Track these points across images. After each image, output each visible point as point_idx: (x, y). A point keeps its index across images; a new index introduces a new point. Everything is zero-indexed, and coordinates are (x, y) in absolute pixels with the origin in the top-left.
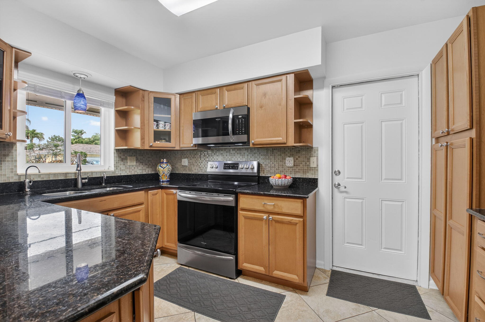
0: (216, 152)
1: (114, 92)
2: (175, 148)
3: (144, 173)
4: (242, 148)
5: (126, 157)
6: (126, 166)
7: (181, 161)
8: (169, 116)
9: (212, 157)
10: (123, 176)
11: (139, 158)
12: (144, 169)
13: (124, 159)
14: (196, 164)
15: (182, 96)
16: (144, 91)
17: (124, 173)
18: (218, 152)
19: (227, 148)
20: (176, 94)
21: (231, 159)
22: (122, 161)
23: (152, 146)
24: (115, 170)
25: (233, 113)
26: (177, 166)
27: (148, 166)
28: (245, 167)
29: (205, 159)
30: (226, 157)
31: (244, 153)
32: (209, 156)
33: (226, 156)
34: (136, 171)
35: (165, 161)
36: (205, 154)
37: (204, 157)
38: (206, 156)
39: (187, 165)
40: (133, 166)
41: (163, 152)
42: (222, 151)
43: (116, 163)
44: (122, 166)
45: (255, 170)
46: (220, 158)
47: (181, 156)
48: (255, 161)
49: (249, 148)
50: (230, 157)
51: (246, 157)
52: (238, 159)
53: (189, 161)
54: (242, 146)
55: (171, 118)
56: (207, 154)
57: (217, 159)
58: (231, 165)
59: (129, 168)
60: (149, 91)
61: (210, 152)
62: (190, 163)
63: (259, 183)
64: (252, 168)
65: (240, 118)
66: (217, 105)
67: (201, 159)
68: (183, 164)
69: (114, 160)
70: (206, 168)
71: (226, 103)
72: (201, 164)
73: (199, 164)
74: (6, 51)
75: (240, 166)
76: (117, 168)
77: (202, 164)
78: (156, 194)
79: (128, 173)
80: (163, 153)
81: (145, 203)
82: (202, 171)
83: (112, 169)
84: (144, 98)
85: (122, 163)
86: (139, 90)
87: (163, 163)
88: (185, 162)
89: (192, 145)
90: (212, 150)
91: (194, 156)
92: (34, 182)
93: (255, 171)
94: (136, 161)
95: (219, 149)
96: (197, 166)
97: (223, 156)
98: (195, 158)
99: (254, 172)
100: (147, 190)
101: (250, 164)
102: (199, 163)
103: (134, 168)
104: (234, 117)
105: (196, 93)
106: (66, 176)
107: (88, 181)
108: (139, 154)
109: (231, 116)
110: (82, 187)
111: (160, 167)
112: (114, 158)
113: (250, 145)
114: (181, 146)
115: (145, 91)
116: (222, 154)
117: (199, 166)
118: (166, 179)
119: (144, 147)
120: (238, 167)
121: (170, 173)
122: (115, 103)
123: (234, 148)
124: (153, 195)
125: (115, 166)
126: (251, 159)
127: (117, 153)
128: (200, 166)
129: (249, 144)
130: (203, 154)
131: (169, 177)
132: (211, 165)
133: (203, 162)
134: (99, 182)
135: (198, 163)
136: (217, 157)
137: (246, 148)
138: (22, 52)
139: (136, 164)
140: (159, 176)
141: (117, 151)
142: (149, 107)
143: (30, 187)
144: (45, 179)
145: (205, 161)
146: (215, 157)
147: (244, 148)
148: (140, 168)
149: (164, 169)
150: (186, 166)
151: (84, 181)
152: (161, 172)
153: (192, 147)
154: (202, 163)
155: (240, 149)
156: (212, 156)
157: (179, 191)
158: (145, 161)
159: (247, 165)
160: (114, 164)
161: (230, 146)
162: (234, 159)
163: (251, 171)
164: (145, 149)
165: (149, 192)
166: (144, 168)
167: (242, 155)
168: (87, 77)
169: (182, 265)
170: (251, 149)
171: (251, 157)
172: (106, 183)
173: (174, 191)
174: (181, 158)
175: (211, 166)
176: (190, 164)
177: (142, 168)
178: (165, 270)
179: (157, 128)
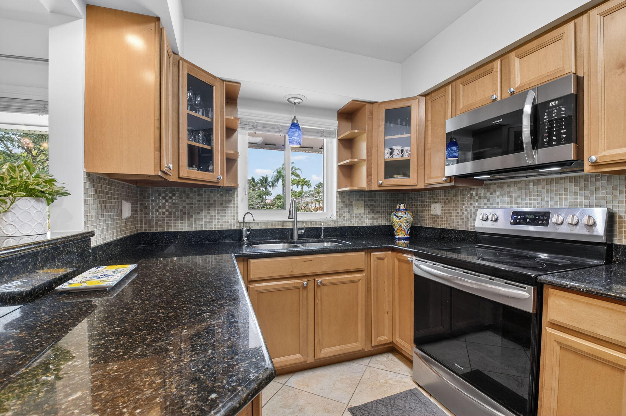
0: (495, 191)
1: (336, 115)
2: (416, 185)
3: (376, 224)
4: (561, 179)
5: (351, 202)
6: (351, 214)
7: (430, 208)
8: (409, 135)
9: (486, 201)
10: (348, 227)
11: (369, 202)
12: (375, 219)
13: (349, 205)
14: (454, 213)
15: (428, 97)
16: (371, 105)
17: (349, 224)
18: (499, 189)
19: (521, 181)
20: (420, 97)
21: (530, 204)
22: (346, 207)
23: (381, 184)
24: (337, 219)
25: (534, 98)
26: (423, 215)
27: (381, 214)
28: (569, 220)
29: (471, 204)
30: (519, 200)
31: (566, 190)
32: (480, 198)
33: (519, 196)
34: (364, 222)
35: (402, 207)
36: (472, 194)
37: (472, 201)
38: (474, 197)
39: (439, 214)
40: (360, 214)
41: (404, 193)
42: (508, 186)
43: (339, 209)
44: (347, 214)
45: (600, 229)
46: (504, 201)
47: (430, 199)
48: (598, 206)
49: (581, 177)
50: (527, 200)
51: (571, 198)
52: (547, 203)
53: (442, 207)
54: (561, 173)
55: (410, 138)
56: (477, 195)
57: (498, 204)
58: (531, 216)
59: (356, 217)
60: (378, 102)
61: (482, 191)
62: (445, 210)
63: (609, 261)
64: (590, 224)
65: (554, 107)
66: (495, 94)
67: (464, 204)
68: (433, 212)
69: (337, 206)
70: (474, 220)
71: (517, 84)
72: (463, 213)
73: (461, 213)
74: (215, 86)
75: (554, 219)
76: (340, 217)
77: (466, 213)
78: (384, 258)
79: (353, 224)
80: (404, 196)
81: (366, 271)
82: (466, 225)
83: (335, 217)
84: (372, 115)
85: (346, 210)
86: (365, 104)
87: (399, 210)
88: (436, 209)
89: (444, 179)
90: (487, 187)
91: (451, 199)
92: (252, 230)
93: (597, 232)
94: (365, 207)
95: (501, 183)
96: (456, 216)
97: (511, 196)
98: (454, 201)
99: (595, 233)
100: (369, 251)
101: (582, 214)
102: (461, 210)
103: (362, 217)
104: (535, 108)
105: (454, 84)
106: (283, 226)
107: (305, 232)
108: (369, 197)
109: (528, 109)
110: (298, 239)
111: (394, 217)
112: (337, 204)
113: (582, 171)
114: (427, 182)
115: (374, 104)
116: (508, 193)
117: (461, 216)
118: (404, 236)
119: (372, 187)
120: (547, 220)
121: (410, 225)
122: (337, 130)
123: (539, 180)
124: (379, 259)
125: (337, 214)
126: (587, 202)
127: (340, 197)
128: (463, 216)
129: (582, 165)
130: (469, 195)
131: (408, 233)
132: (484, 214)
133: (469, 210)
134: (318, 234)
135: (459, 211)
136: (498, 200)
137: (571, 178)
138: (231, 84)
139: (365, 211)
140: (394, 230)
141: (340, 193)
142: (378, 126)
143: (248, 236)
144: (264, 227)
145: (471, 207)
146: (492, 201)
147: (566, 178)
148: (370, 217)
149: (400, 219)
150: (438, 216)
151: (300, 232)
152: (396, 224)
153: (445, 182)
154: (466, 210)
155: (555, 181)
156: (485, 198)
157: (417, 260)
158: (377, 207)
159: (573, 216)
160: (337, 212)
161: (527, 177)
162: (538, 203)
163: (585, 232)
164: (373, 189)
165: (373, 254)
166: (376, 217)
167: (561, 194)
168: (301, 100)
169: (419, 386)
170: (587, 178)
171: (586, 198)
172: (325, 236)
173: (410, 257)
174: (431, 202)
175: (483, 217)
176: (445, 213)
177: (373, 217)
178: (392, 385)
179: (391, 158)
